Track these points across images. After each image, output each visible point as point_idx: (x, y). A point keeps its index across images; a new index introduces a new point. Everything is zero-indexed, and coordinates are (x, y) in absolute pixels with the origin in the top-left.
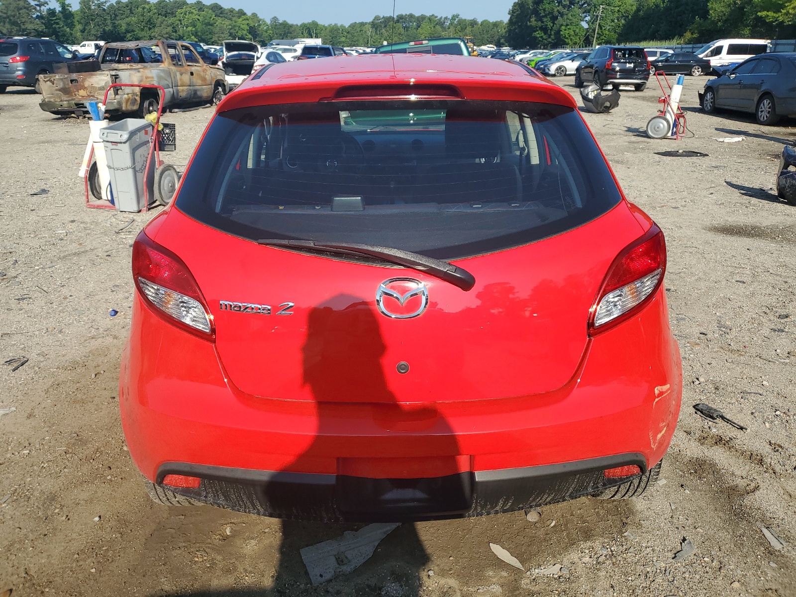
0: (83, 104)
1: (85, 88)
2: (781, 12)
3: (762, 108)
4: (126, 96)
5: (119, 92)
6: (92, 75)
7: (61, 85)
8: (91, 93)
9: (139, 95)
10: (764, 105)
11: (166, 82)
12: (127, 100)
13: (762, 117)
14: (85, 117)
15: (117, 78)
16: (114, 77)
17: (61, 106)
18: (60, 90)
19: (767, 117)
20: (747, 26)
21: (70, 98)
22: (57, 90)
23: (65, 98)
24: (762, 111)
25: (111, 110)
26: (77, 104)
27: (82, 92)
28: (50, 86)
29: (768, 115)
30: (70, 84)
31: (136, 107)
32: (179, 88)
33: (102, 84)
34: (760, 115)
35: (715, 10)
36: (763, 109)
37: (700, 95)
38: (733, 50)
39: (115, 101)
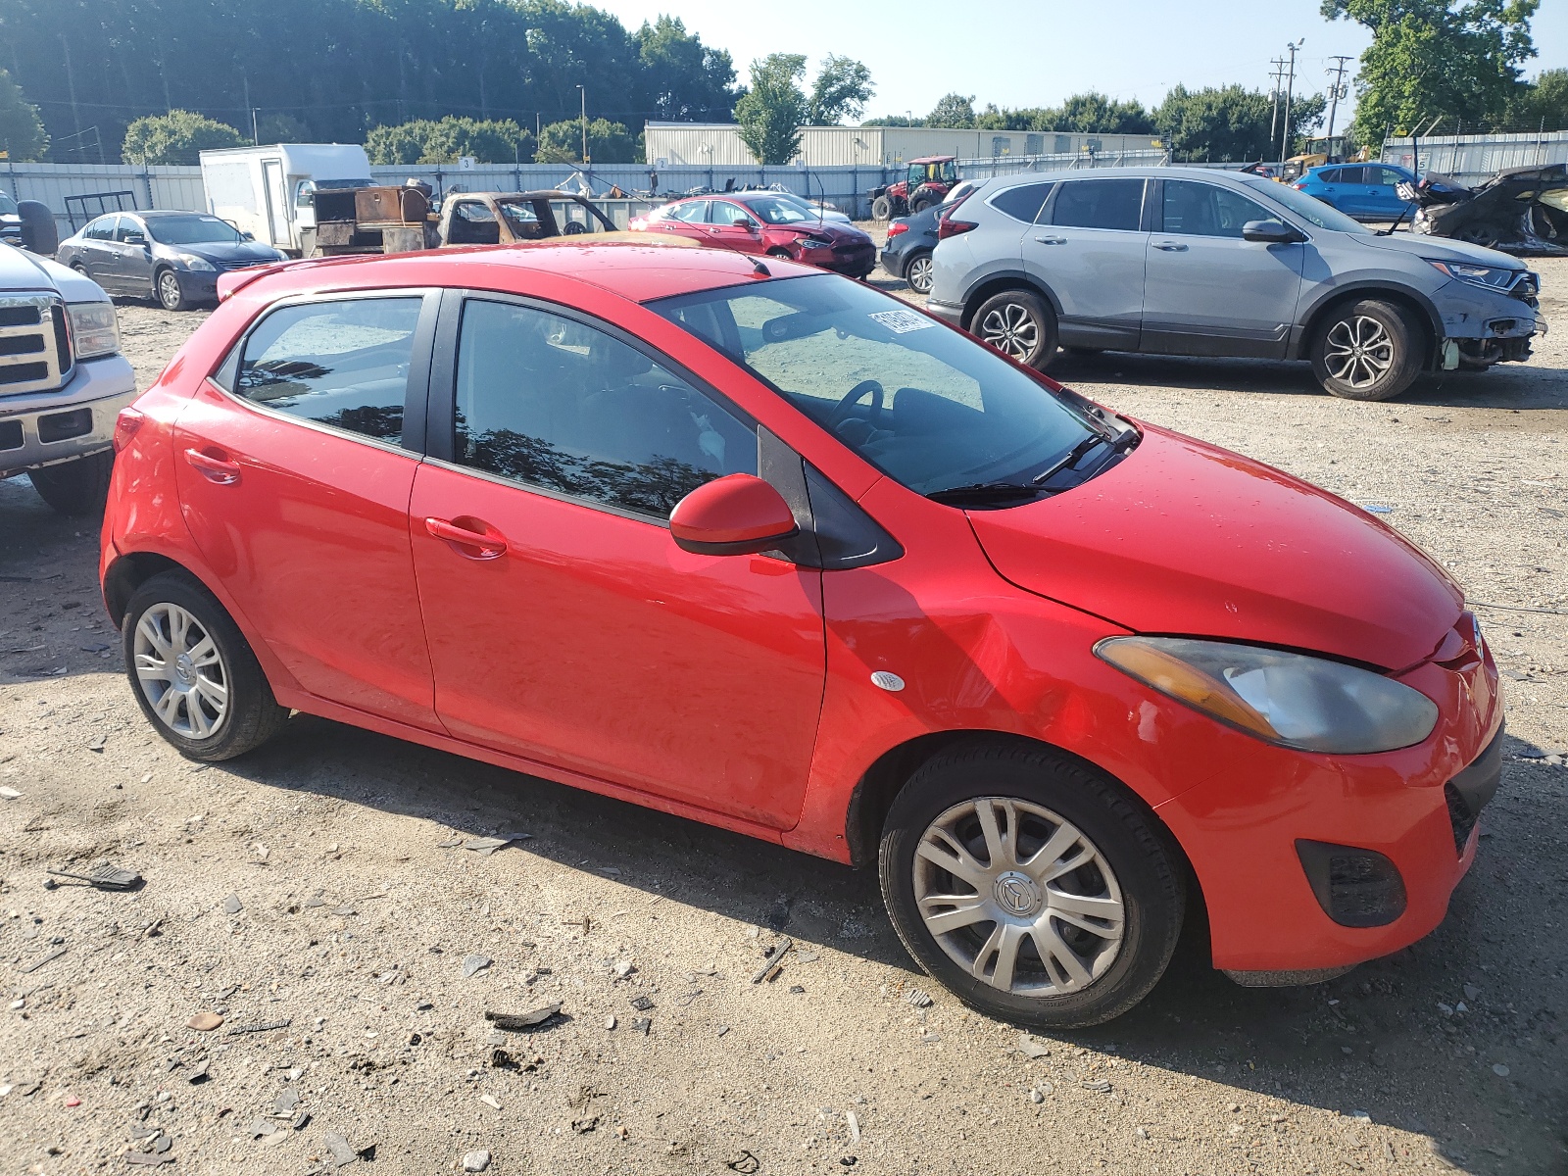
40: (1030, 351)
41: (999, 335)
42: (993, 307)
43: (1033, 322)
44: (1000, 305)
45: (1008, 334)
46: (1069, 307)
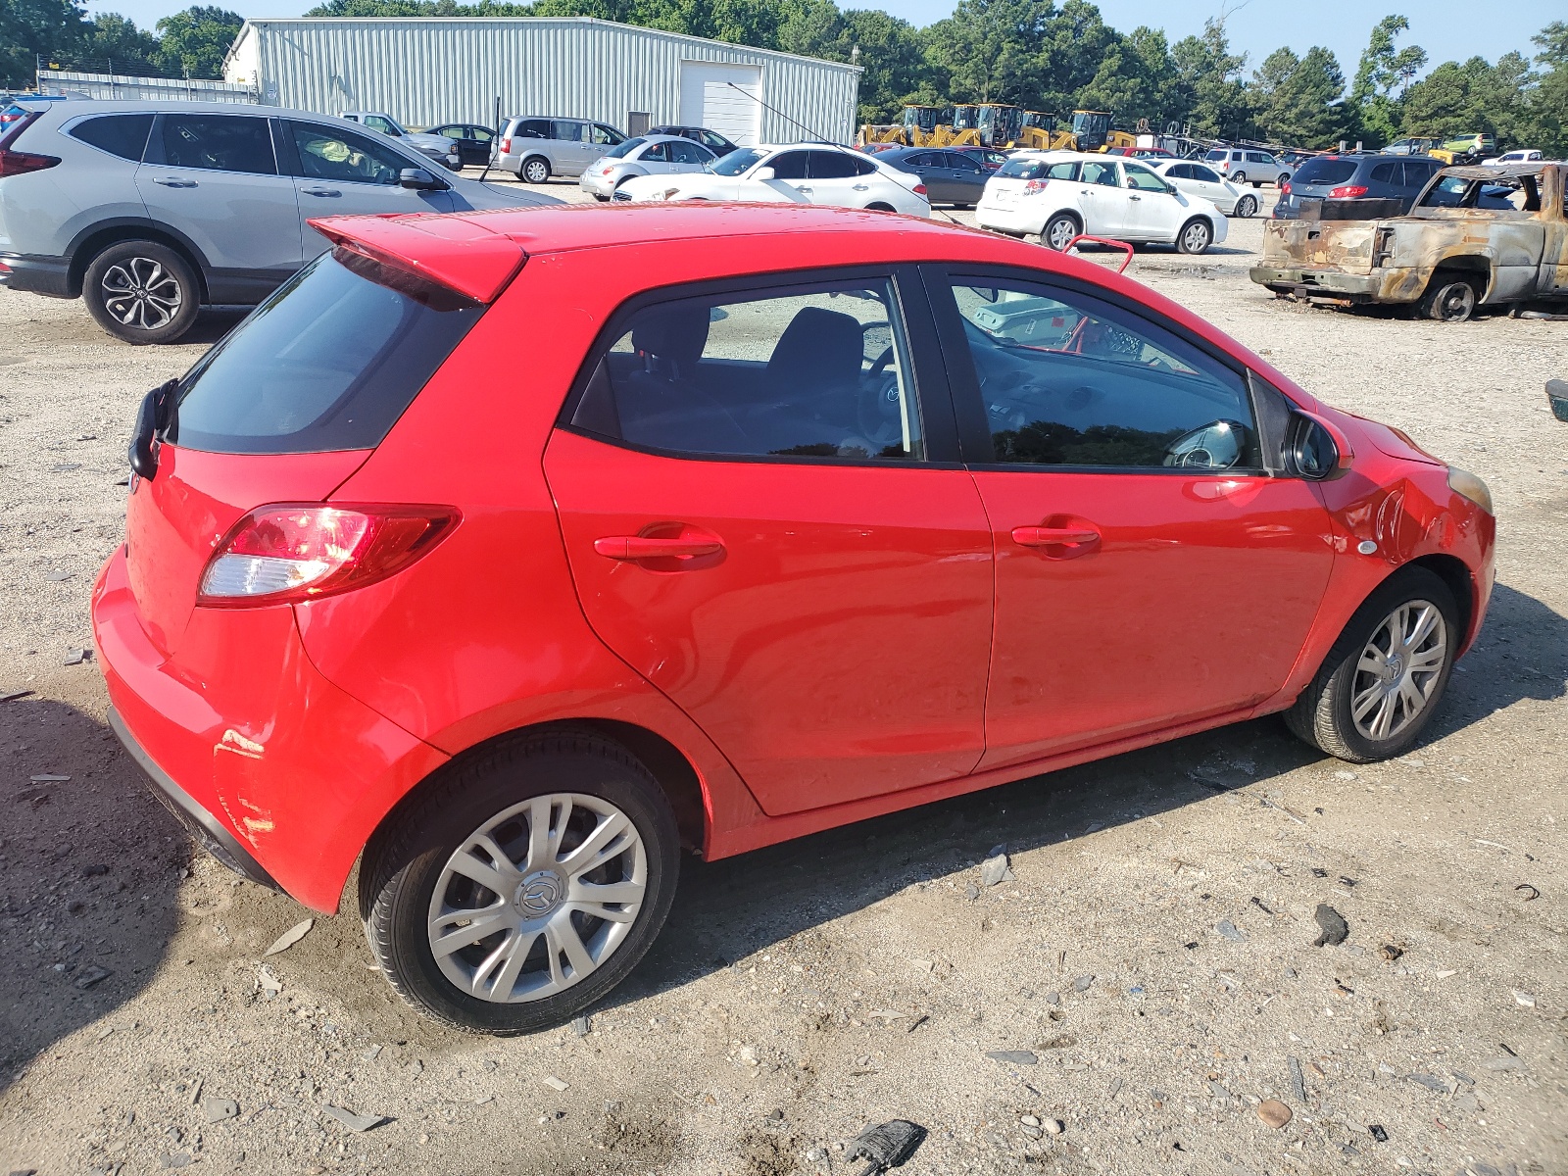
0: (1313, 277)
1: (1325, 249)
4: (1394, 271)
5: (1384, 262)
6: (1347, 226)
7: (1291, 241)
8: (1333, 258)
9: (1430, 273)
11: (1525, 253)
12: (1394, 281)
14: (1308, 301)
15: (1390, 235)
16: (1383, 232)
17: (1280, 276)
18: (1288, 249)
21: (1299, 265)
22: (1284, 248)
23: (1292, 262)
25: (1353, 295)
26: (1305, 277)
27: (1320, 257)
28: (1277, 241)
30: (1307, 239)
31: (1412, 296)
32: (1558, 267)
33: (1357, 243)
39: (1367, 278)
40: (174, 312)
41: (127, 294)
42: (113, 261)
43: (171, 276)
44: (123, 259)
45: (140, 293)
46: (216, 258)
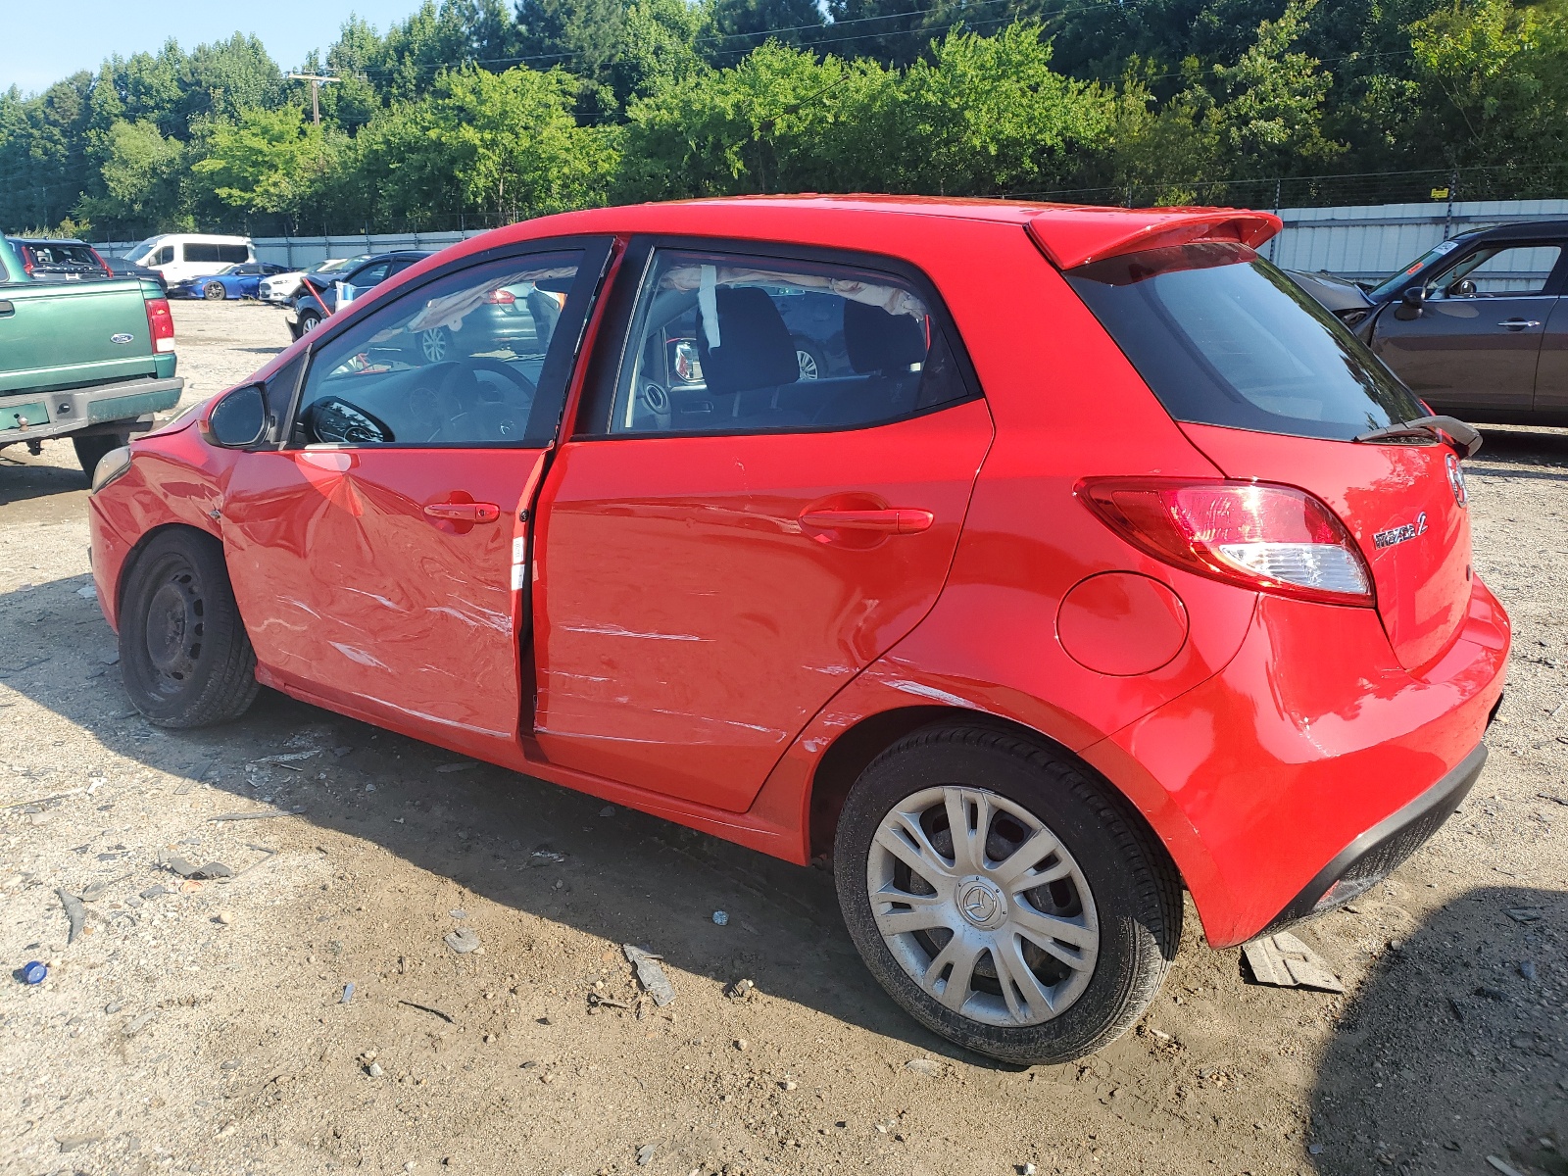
2: (255, 191)
3: (426, 341)
10: (429, 335)
13: (433, 354)
19: (441, 355)
20: (187, 212)
24: (429, 347)
29: (443, 352)
34: (427, 352)
35: (121, 182)
36: (430, 342)
37: (292, 326)
38: (194, 253)
